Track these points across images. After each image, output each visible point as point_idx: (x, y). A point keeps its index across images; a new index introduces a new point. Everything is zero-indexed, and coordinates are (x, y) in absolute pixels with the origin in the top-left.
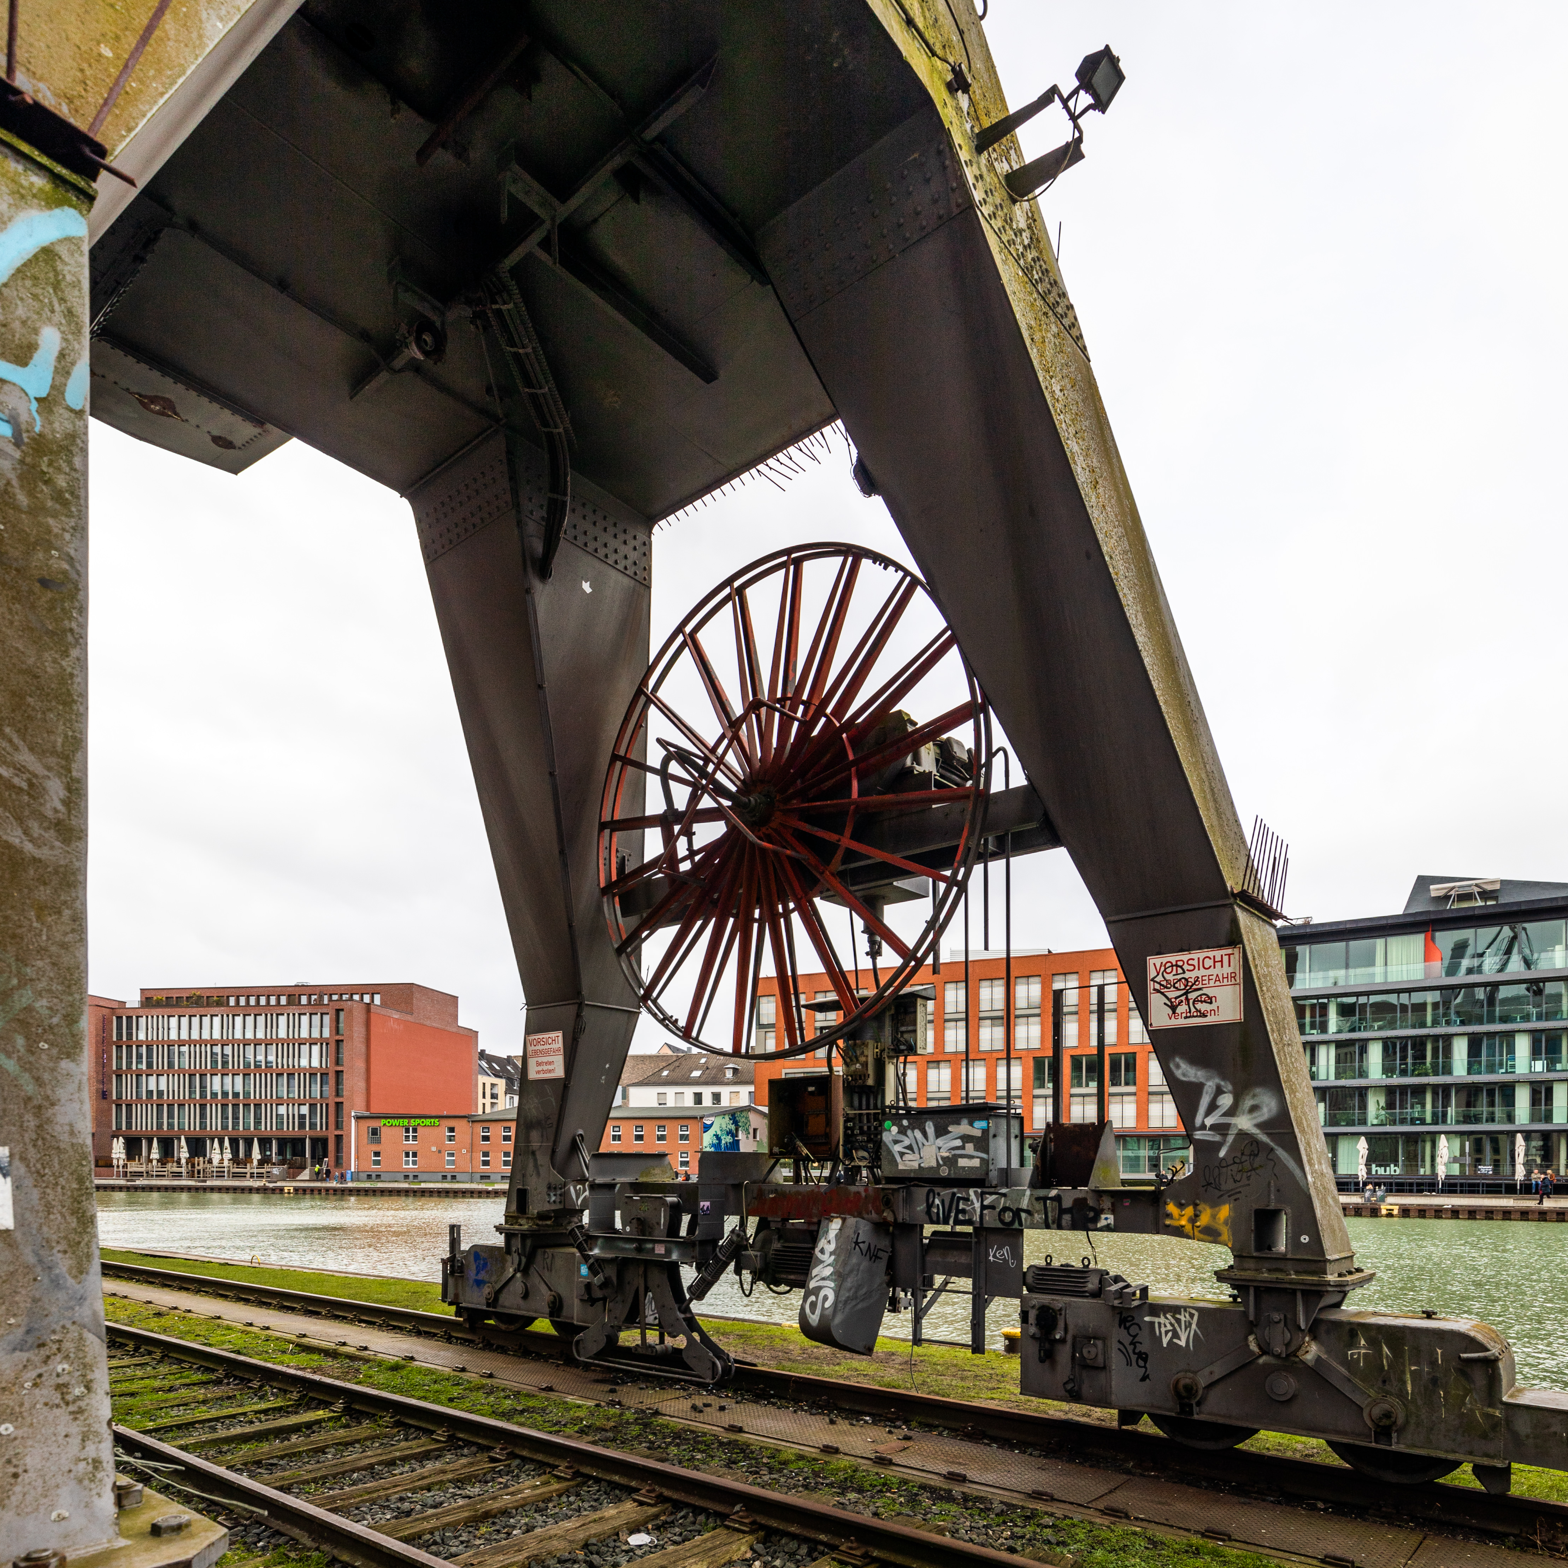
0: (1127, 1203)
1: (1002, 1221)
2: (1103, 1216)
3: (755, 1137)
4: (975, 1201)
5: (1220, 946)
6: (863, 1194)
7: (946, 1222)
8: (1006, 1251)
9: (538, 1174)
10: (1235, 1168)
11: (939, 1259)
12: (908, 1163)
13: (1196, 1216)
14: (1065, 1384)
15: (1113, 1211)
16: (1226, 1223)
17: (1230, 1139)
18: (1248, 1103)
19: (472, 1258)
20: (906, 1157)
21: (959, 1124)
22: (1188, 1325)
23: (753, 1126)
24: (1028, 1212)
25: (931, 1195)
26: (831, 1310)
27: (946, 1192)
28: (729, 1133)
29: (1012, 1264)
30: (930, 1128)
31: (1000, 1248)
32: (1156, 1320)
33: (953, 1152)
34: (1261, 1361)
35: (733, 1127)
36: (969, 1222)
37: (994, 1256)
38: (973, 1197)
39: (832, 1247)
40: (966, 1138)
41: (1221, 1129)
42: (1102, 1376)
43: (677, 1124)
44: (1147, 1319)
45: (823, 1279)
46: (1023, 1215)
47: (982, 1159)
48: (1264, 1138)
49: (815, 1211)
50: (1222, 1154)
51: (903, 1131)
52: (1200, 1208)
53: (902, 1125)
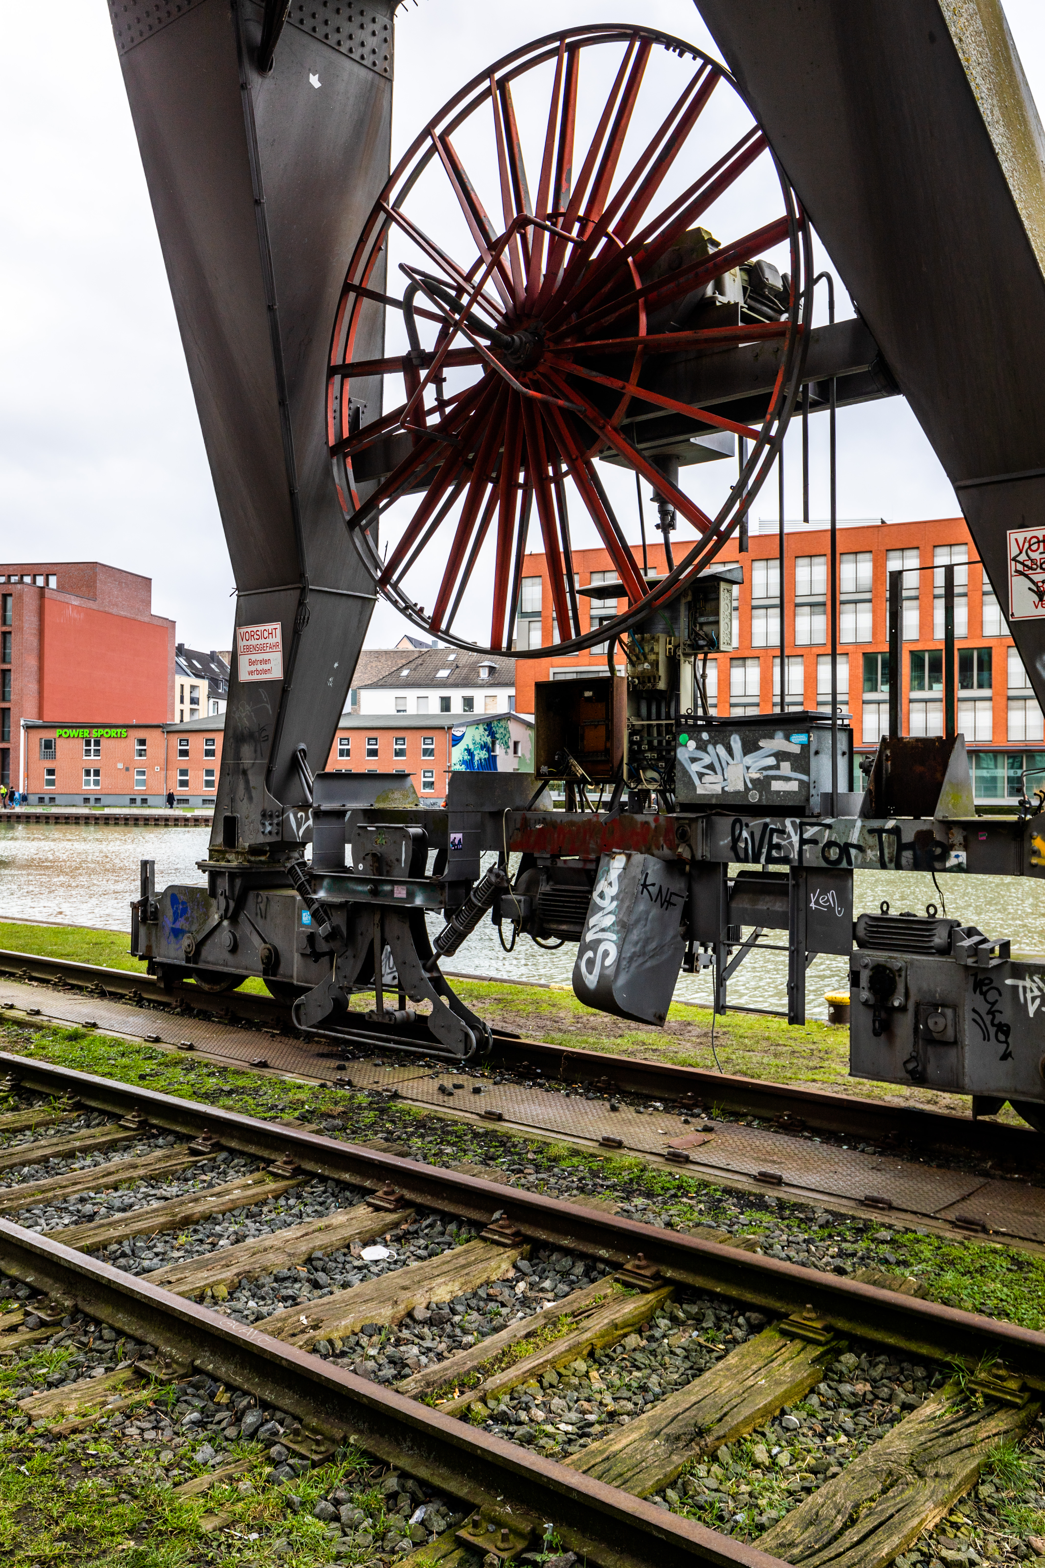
0: (983, 837)
1: (826, 859)
2: (953, 853)
3: (515, 752)
4: (792, 833)
6: (653, 825)
7: (756, 860)
8: (831, 896)
9: (251, 799)
11: (747, 906)
12: (709, 786)
14: (905, 1063)
15: (966, 848)
19: (168, 902)
20: (706, 779)
21: (772, 738)
23: (514, 738)
24: (859, 847)
25: (738, 826)
26: (613, 969)
27: (756, 823)
28: (484, 747)
29: (839, 913)
30: (736, 742)
31: (824, 892)
32: (1020, 983)
33: (765, 773)
35: (489, 740)
36: (785, 860)
37: (817, 903)
38: (790, 829)
39: (614, 890)
40: (781, 756)
42: (953, 1052)
43: (420, 735)
44: (1009, 982)
45: (603, 930)
46: (853, 852)
47: (801, 782)
49: (592, 845)
51: (702, 747)
53: (701, 739)
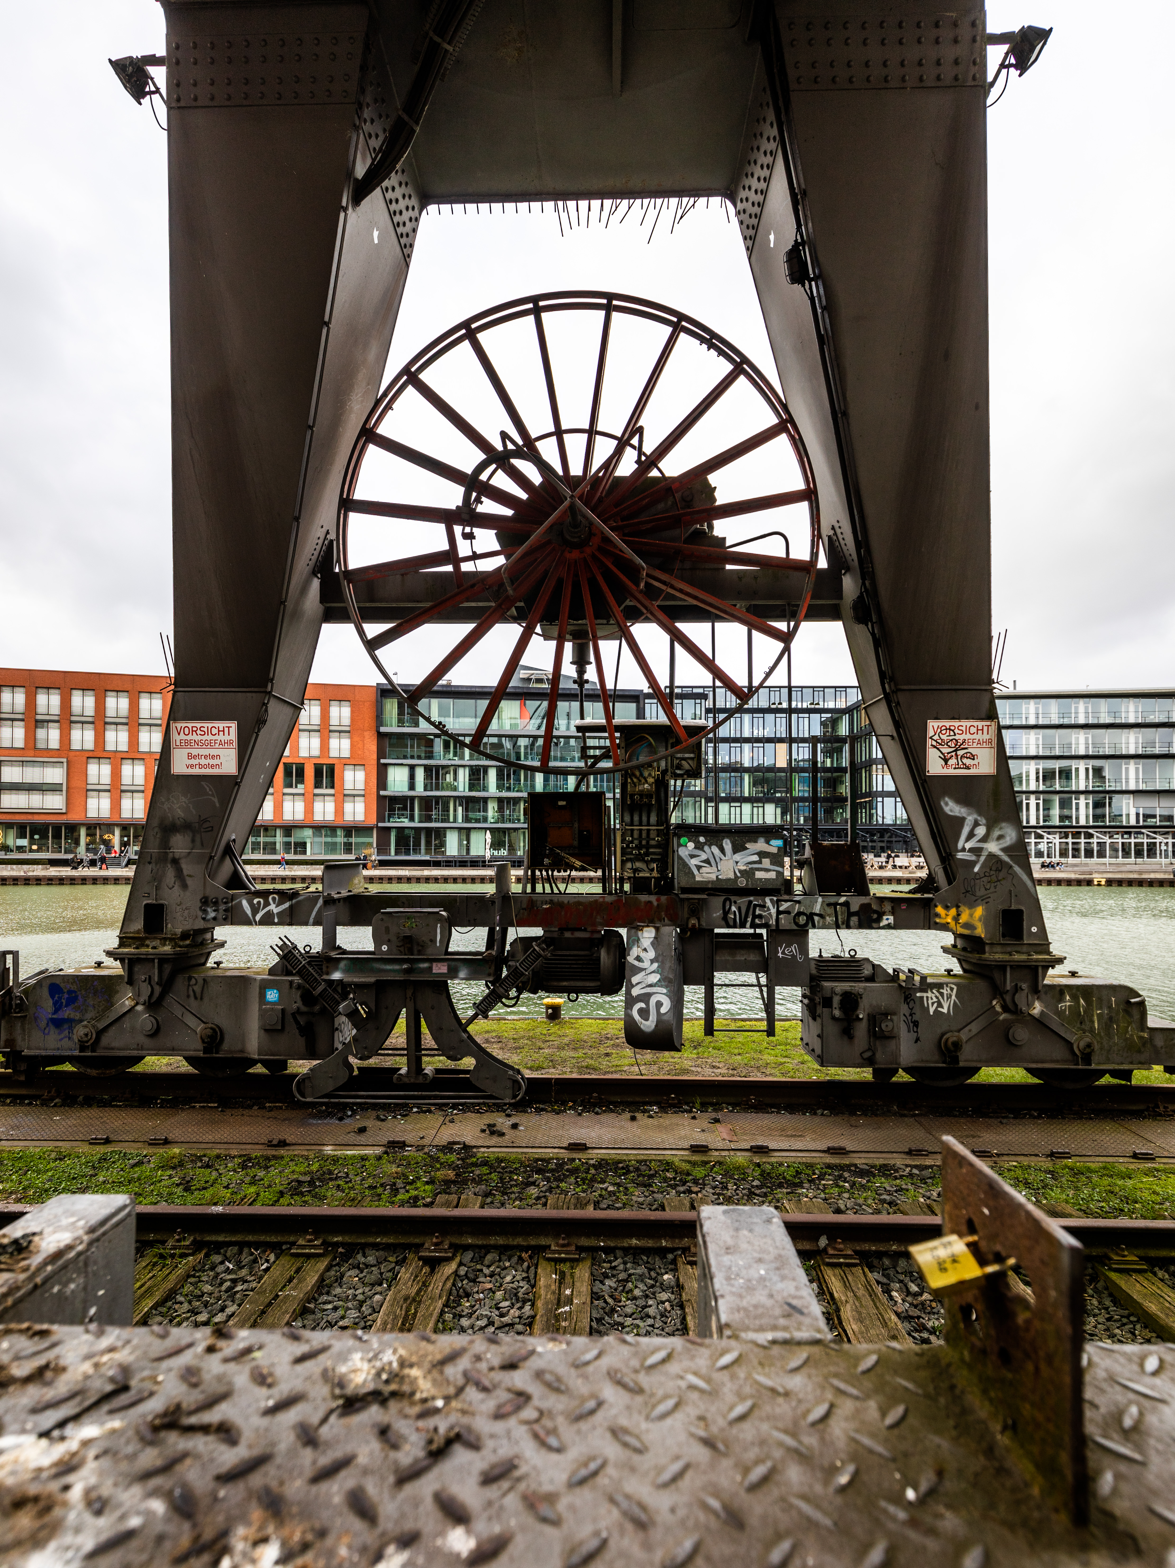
0: (904, 906)
1: (797, 924)
2: (885, 917)
4: (771, 907)
5: (982, 719)
7: (743, 926)
8: (794, 948)
9: (184, 886)
10: (985, 879)
12: (707, 875)
13: (959, 915)
14: (861, 1054)
15: (893, 914)
16: (980, 920)
17: (982, 859)
18: (996, 833)
19: (44, 993)
20: (703, 870)
21: (756, 842)
22: (949, 997)
24: (820, 916)
25: (728, 903)
26: (671, 1015)
27: (743, 901)
29: (800, 959)
30: (727, 845)
31: (789, 945)
32: (925, 995)
33: (750, 866)
34: (1001, 1018)
36: (766, 926)
37: (783, 953)
38: (769, 903)
39: (652, 954)
40: (762, 854)
41: (976, 851)
42: (893, 1043)
44: (918, 995)
45: (650, 986)
46: (816, 918)
47: (778, 872)
48: (1006, 859)
50: (976, 869)
51: (699, 847)
52: (961, 909)
53: (699, 841)
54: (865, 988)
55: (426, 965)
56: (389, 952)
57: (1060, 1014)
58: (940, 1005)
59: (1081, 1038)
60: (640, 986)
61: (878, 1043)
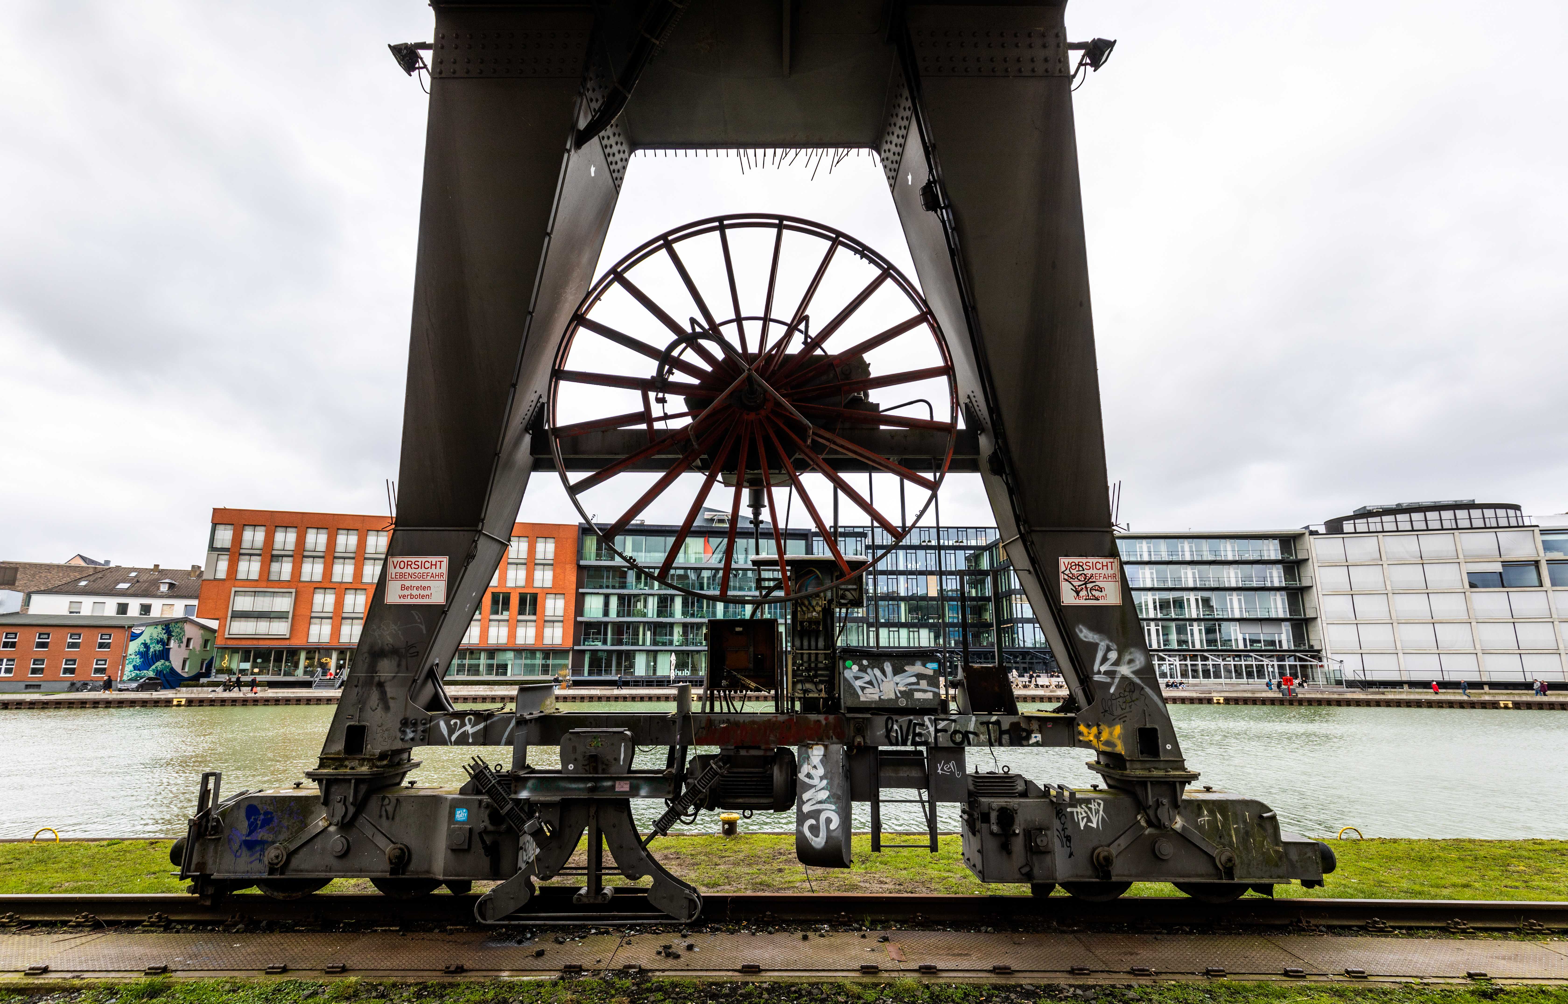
0: (1050, 725)
1: (953, 741)
2: (1033, 735)
3: (188, 645)
4: (930, 726)
5: (1105, 556)
6: (824, 722)
7: (904, 743)
8: (952, 765)
9: (387, 708)
10: (1121, 700)
11: (893, 775)
12: (870, 695)
13: (1100, 733)
14: (1019, 869)
15: (1040, 732)
16: (1119, 738)
17: (1117, 681)
18: (1127, 658)
19: (242, 814)
20: (867, 691)
21: (914, 665)
22: (1097, 812)
23: (187, 636)
24: (974, 733)
25: (890, 722)
26: (840, 832)
27: (904, 720)
28: (160, 641)
29: (958, 774)
30: (888, 667)
31: (947, 762)
32: (1075, 810)
33: (909, 687)
34: (1147, 832)
35: (165, 637)
36: (925, 743)
37: (942, 769)
38: (927, 722)
39: (821, 771)
40: (920, 676)
41: (1111, 674)
42: (1048, 858)
44: (1069, 810)
45: (820, 802)
46: (971, 736)
47: (934, 693)
48: (1138, 681)
50: (1112, 690)
51: (863, 669)
52: (1101, 727)
53: (862, 664)
54: (1019, 804)
55: (609, 783)
56: (575, 770)
57: (1200, 828)
58: (1089, 820)
59: (1222, 853)
60: (810, 803)
61: (1034, 857)
